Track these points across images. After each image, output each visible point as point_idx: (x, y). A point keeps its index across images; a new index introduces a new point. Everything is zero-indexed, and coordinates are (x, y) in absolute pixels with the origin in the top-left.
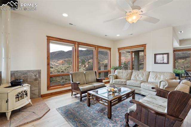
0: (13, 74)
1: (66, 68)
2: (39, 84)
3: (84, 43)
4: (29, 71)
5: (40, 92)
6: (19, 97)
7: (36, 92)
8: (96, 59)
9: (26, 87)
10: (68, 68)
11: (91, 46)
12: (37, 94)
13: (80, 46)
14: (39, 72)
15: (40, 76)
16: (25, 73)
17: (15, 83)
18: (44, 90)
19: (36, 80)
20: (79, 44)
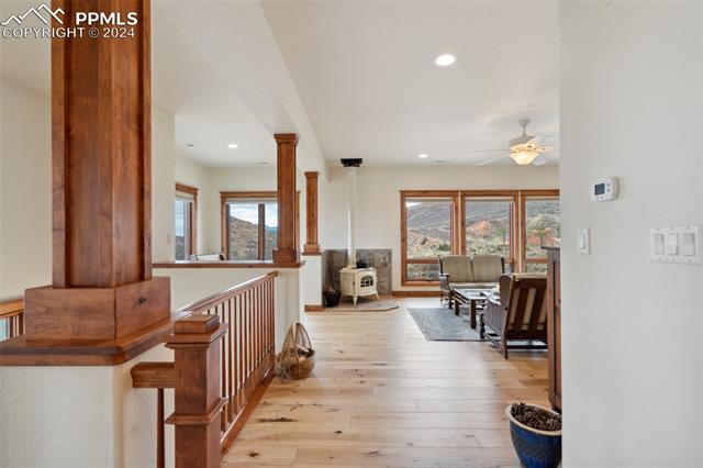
0: (359, 253)
1: (492, 249)
2: (390, 272)
3: (479, 191)
4: (376, 251)
5: (390, 286)
6: (367, 282)
7: (386, 285)
8: (517, 225)
9: (371, 272)
10: (499, 249)
11: (499, 195)
12: (387, 288)
13: (467, 198)
14: (389, 253)
15: (390, 260)
16: (371, 253)
17: (361, 265)
18: (397, 286)
19: (385, 265)
20: (465, 195)
